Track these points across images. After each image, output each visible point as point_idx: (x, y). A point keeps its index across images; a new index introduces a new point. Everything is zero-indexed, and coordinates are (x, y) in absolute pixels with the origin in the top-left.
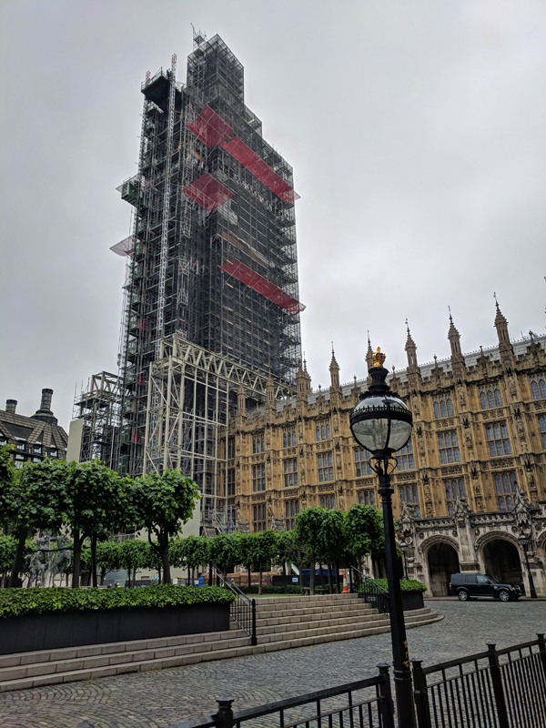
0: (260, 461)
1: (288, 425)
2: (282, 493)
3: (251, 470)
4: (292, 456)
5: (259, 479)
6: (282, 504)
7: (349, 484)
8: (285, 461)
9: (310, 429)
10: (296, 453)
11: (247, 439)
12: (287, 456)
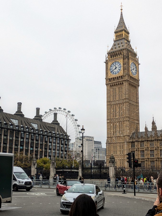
0: (143, 150)
1: (151, 141)
2: (150, 159)
3: (140, 152)
5: (142, 155)
6: (150, 162)
9: (158, 143)
10: (154, 149)
11: (139, 143)
12: (151, 149)
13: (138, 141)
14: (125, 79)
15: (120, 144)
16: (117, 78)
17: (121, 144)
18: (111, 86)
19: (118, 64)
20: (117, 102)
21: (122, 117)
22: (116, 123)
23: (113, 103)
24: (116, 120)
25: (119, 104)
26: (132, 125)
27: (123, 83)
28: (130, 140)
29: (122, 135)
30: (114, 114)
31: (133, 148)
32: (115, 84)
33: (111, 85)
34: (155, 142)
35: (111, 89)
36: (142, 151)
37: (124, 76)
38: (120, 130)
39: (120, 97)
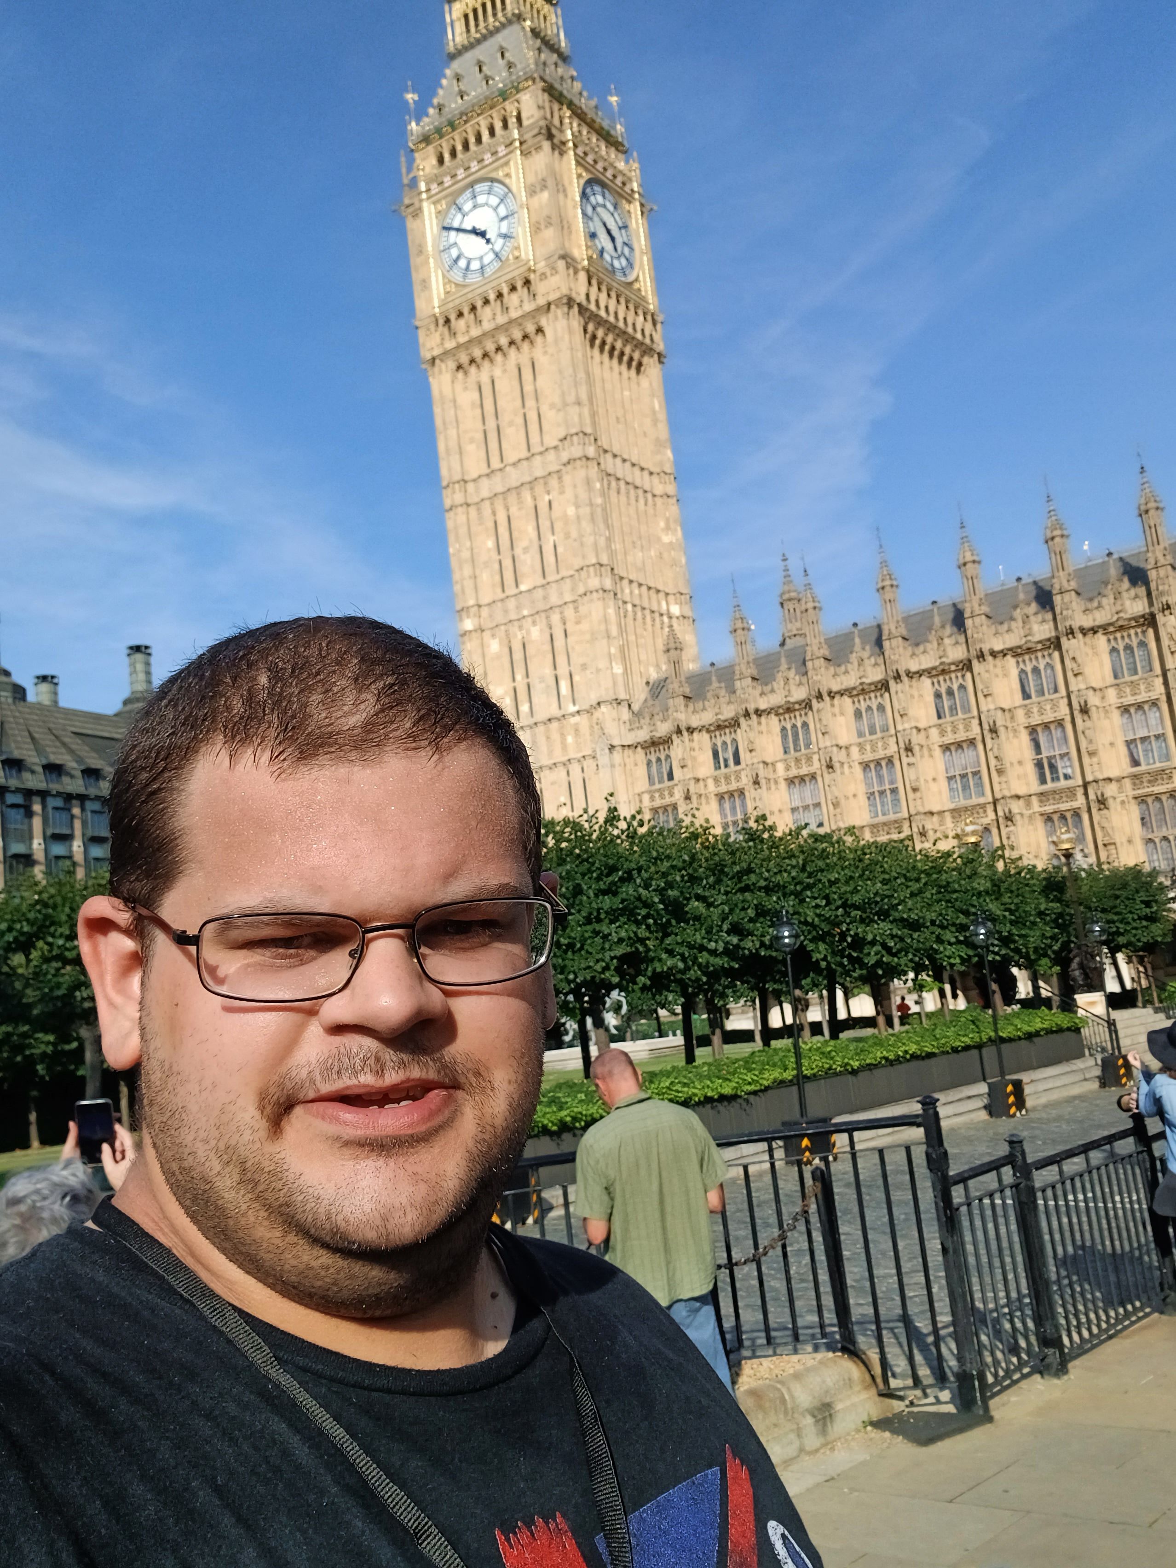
0: (734, 786)
1: (789, 710)
3: (714, 804)
4: (804, 770)
5: (735, 822)
7: (935, 818)
8: (791, 782)
9: (842, 714)
10: (816, 764)
11: (700, 742)
12: (794, 772)
13: (691, 730)
14: (552, 297)
15: (564, 773)
16: (492, 297)
17: (575, 769)
18: (459, 367)
19: (494, 200)
20: (514, 477)
21: (558, 577)
22: (520, 628)
23: (486, 488)
24: (519, 608)
25: (531, 484)
26: (639, 631)
27: (540, 330)
28: (633, 734)
29: (576, 708)
30: (508, 563)
31: (661, 786)
32: (490, 347)
33: (464, 359)
34: (818, 711)
35: (466, 389)
36: (731, 794)
37: (543, 277)
38: (559, 672)
39: (535, 438)
